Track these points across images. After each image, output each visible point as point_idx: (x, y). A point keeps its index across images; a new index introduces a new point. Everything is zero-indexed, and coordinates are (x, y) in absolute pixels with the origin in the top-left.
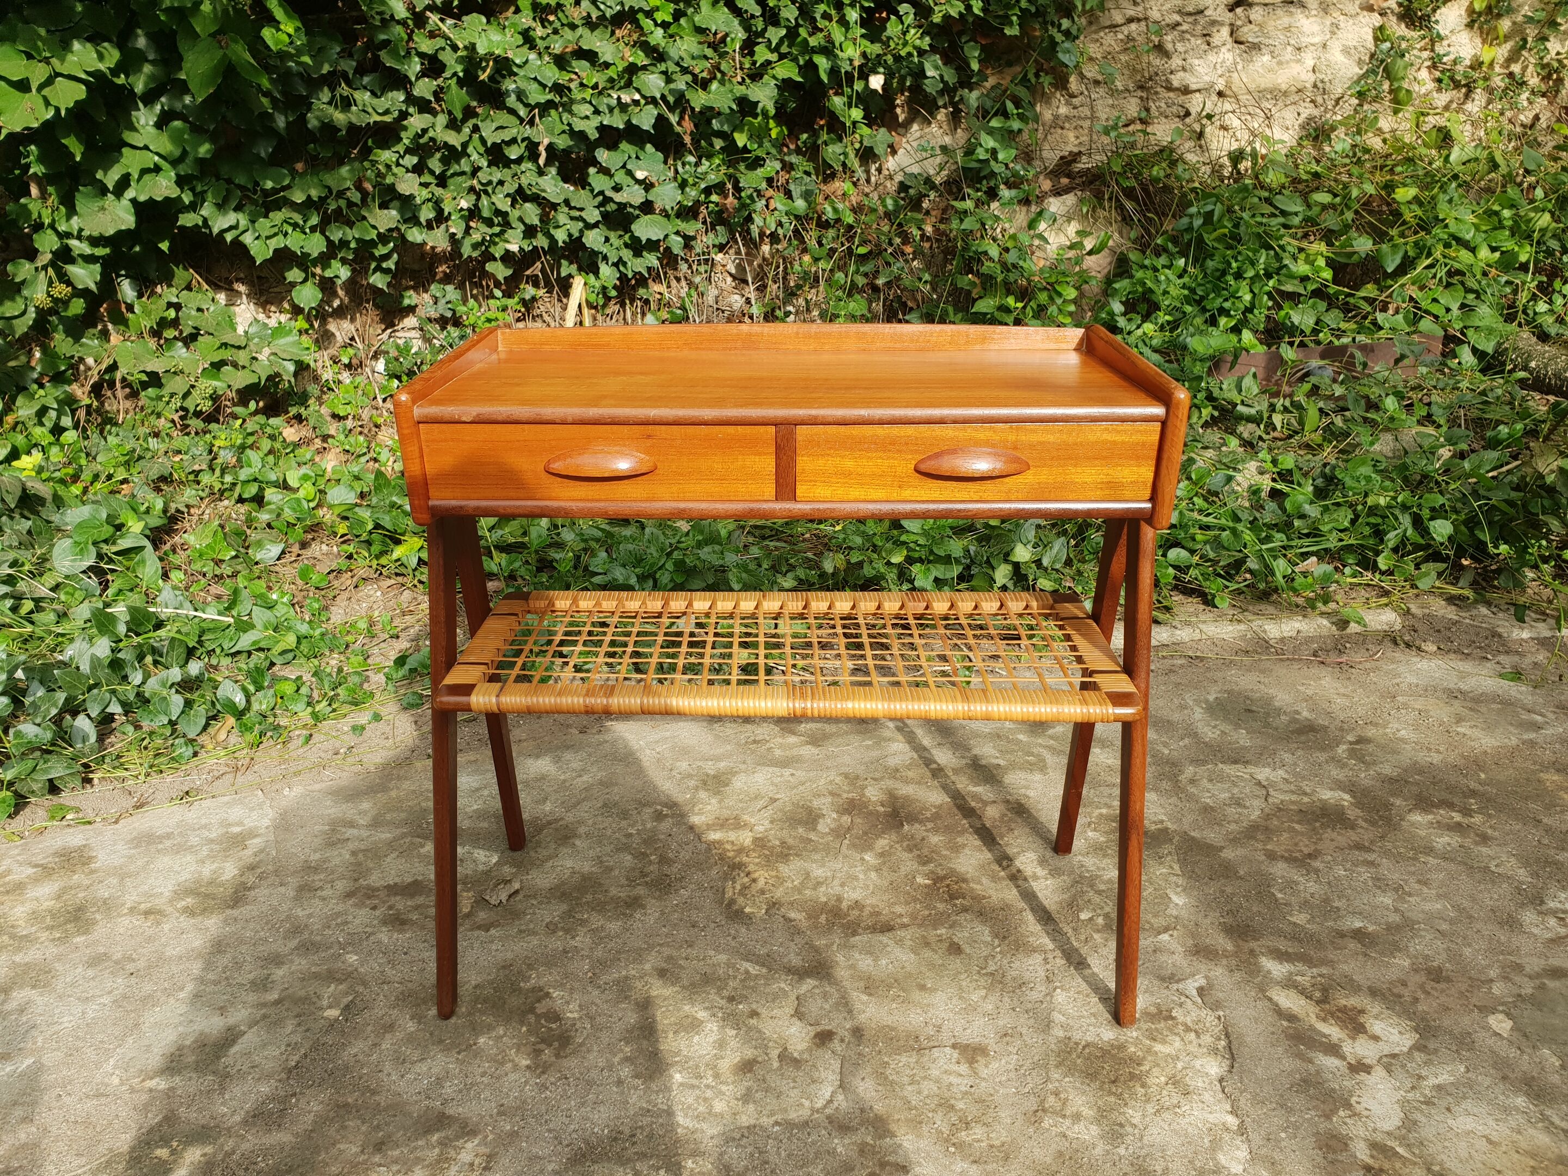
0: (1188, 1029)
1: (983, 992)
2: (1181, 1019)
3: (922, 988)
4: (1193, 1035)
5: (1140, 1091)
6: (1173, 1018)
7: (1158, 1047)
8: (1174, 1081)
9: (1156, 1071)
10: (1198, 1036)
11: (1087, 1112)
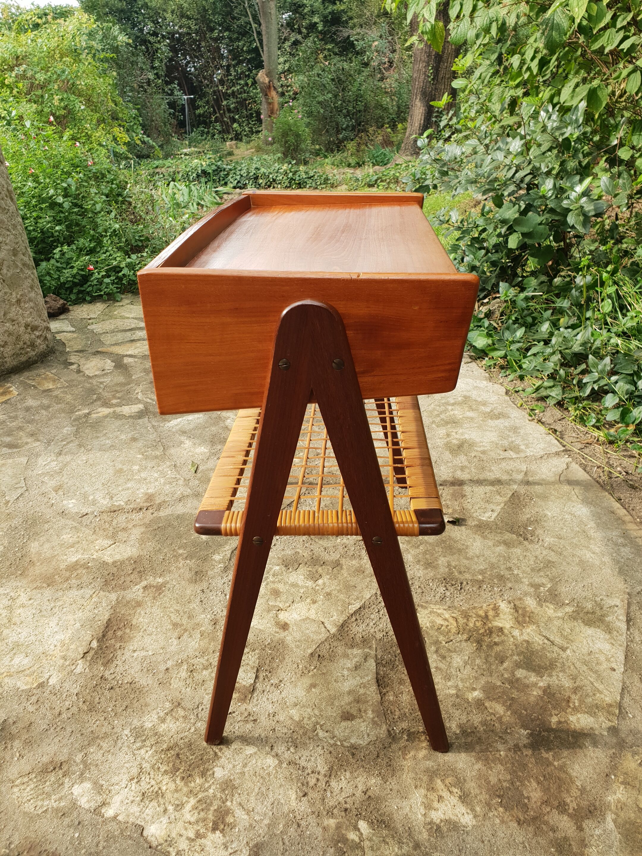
0: (198, 835)
1: (296, 718)
2: (211, 836)
3: (313, 686)
4: (192, 835)
5: (163, 768)
6: (214, 829)
7: (193, 801)
8: (158, 794)
9: (172, 786)
10: (188, 839)
11: (162, 728)
